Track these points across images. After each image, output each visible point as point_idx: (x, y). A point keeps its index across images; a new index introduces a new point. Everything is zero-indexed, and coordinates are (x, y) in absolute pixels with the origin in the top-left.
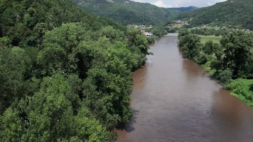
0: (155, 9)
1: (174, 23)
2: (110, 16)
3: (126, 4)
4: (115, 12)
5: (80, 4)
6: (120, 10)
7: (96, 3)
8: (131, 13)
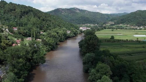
0: (101, 15)
1: (107, 23)
2: (76, 20)
3: (86, 13)
4: (79, 18)
5: (63, 14)
6: (82, 17)
7: (70, 13)
8: (87, 18)
